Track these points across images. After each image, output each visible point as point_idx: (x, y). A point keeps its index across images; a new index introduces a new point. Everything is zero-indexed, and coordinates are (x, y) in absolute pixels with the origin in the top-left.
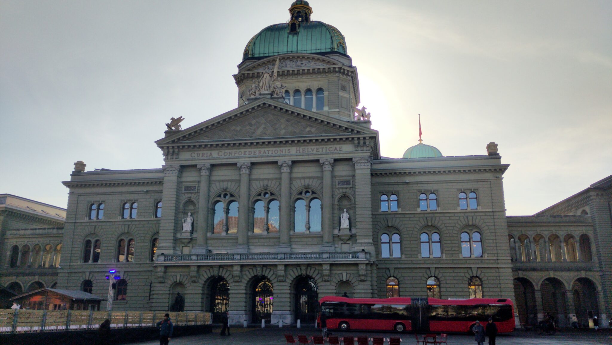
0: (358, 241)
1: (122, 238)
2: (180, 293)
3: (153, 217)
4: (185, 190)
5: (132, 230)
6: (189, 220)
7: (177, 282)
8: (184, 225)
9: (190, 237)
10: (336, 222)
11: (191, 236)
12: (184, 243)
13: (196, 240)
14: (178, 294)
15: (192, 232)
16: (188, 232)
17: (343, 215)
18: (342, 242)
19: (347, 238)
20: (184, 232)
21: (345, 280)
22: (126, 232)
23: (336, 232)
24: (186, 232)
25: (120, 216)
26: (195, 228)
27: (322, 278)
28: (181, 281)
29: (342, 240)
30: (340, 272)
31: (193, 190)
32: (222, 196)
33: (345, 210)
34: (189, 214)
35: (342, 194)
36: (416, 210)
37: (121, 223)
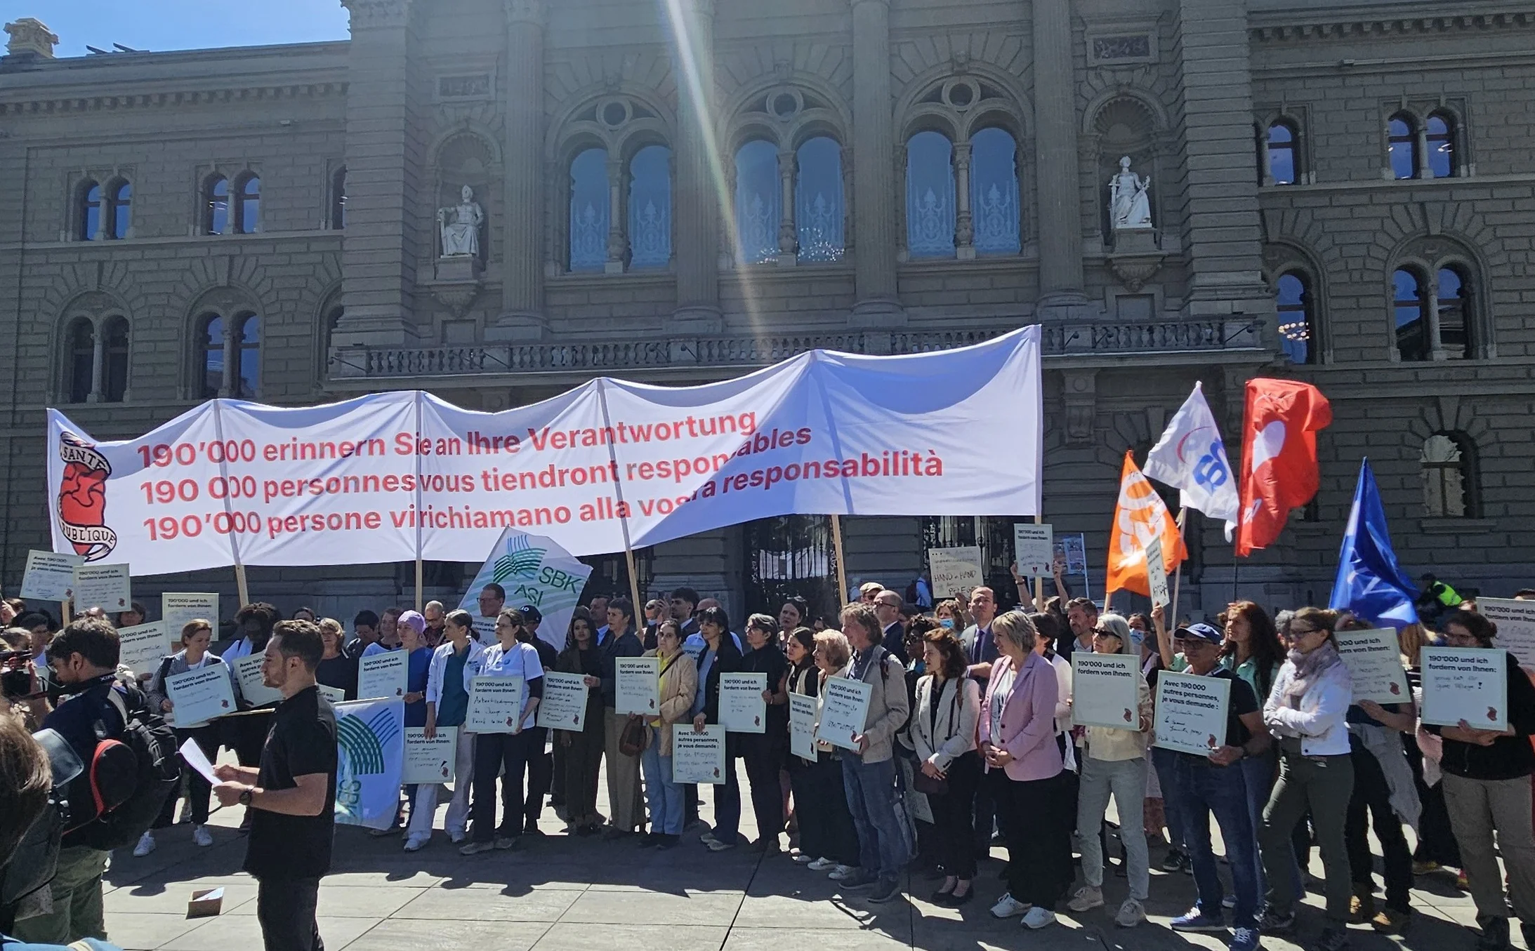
0: (1200, 280)
1: (209, 308)
3: (323, 224)
4: (444, 92)
5: (244, 278)
6: (466, 213)
8: (447, 232)
9: (475, 282)
10: (1095, 208)
11: (476, 276)
12: (448, 307)
13: (500, 292)
15: (481, 261)
16: (466, 261)
17: (1118, 182)
18: (1122, 291)
19: (1145, 269)
20: (446, 262)
22: (222, 281)
23: (1095, 248)
24: (456, 258)
25: (195, 224)
26: (492, 246)
27: (1055, 435)
29: (1123, 282)
30: (1136, 406)
31: (478, 92)
32: (600, 114)
33: (1126, 161)
34: (467, 191)
35: (1114, 93)
36: (1379, 178)
37: (203, 251)
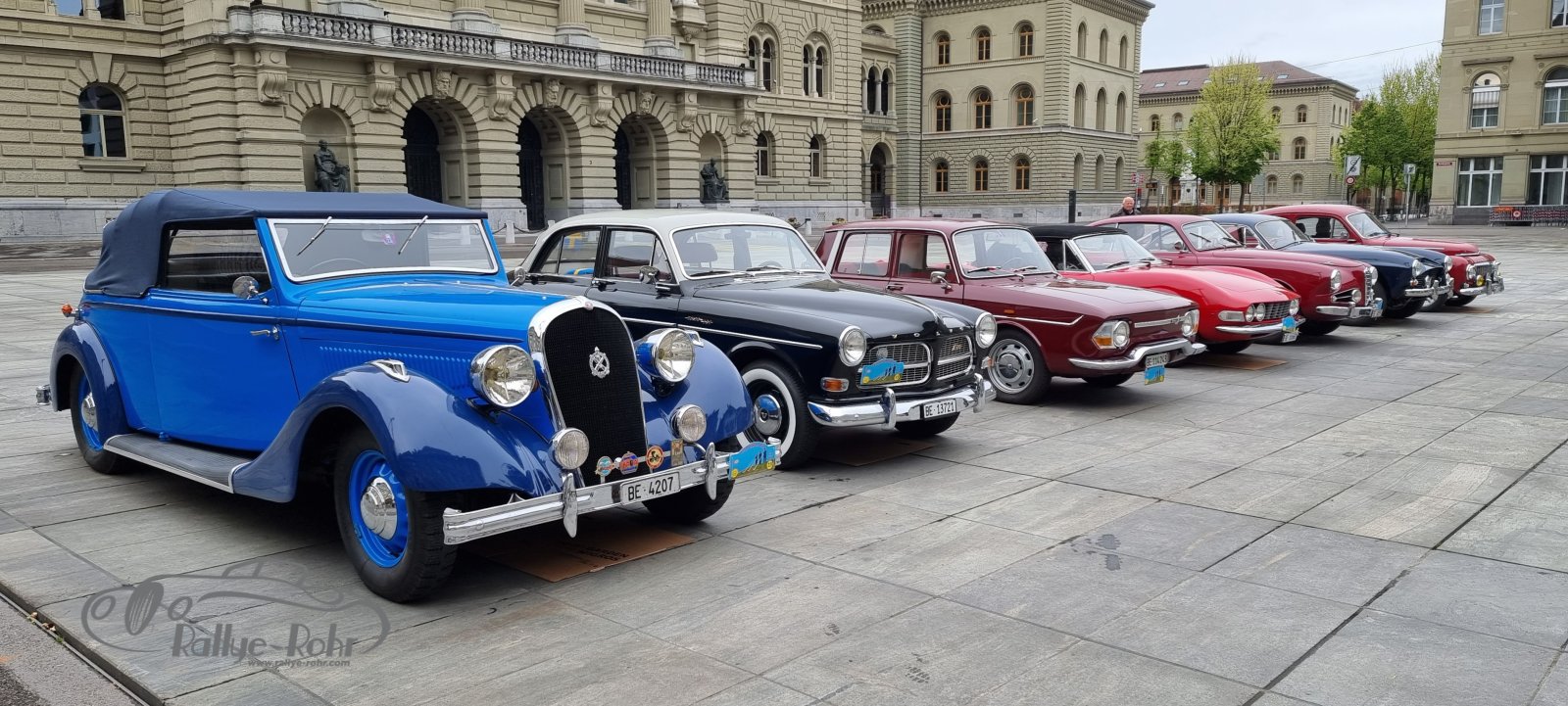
0: (721, 43)
2: (328, 140)
7: (320, 105)
14: (323, 146)
19: (696, 31)
21: (713, 132)
27: (674, 124)
28: (335, 103)
30: (710, 111)
